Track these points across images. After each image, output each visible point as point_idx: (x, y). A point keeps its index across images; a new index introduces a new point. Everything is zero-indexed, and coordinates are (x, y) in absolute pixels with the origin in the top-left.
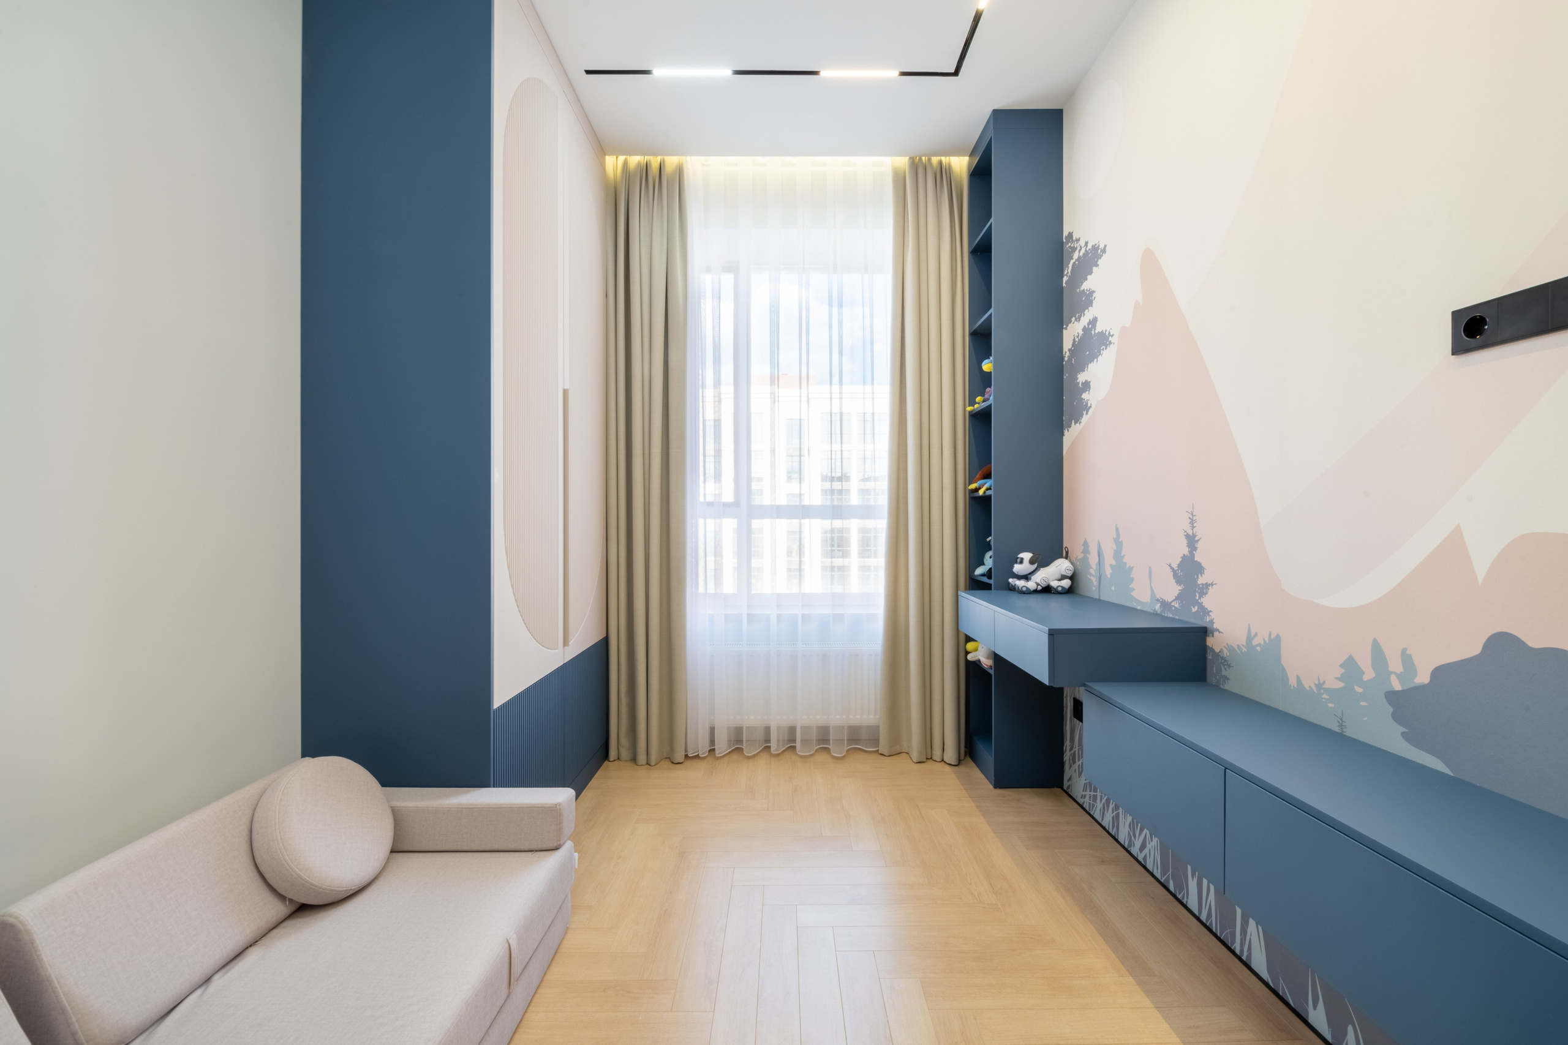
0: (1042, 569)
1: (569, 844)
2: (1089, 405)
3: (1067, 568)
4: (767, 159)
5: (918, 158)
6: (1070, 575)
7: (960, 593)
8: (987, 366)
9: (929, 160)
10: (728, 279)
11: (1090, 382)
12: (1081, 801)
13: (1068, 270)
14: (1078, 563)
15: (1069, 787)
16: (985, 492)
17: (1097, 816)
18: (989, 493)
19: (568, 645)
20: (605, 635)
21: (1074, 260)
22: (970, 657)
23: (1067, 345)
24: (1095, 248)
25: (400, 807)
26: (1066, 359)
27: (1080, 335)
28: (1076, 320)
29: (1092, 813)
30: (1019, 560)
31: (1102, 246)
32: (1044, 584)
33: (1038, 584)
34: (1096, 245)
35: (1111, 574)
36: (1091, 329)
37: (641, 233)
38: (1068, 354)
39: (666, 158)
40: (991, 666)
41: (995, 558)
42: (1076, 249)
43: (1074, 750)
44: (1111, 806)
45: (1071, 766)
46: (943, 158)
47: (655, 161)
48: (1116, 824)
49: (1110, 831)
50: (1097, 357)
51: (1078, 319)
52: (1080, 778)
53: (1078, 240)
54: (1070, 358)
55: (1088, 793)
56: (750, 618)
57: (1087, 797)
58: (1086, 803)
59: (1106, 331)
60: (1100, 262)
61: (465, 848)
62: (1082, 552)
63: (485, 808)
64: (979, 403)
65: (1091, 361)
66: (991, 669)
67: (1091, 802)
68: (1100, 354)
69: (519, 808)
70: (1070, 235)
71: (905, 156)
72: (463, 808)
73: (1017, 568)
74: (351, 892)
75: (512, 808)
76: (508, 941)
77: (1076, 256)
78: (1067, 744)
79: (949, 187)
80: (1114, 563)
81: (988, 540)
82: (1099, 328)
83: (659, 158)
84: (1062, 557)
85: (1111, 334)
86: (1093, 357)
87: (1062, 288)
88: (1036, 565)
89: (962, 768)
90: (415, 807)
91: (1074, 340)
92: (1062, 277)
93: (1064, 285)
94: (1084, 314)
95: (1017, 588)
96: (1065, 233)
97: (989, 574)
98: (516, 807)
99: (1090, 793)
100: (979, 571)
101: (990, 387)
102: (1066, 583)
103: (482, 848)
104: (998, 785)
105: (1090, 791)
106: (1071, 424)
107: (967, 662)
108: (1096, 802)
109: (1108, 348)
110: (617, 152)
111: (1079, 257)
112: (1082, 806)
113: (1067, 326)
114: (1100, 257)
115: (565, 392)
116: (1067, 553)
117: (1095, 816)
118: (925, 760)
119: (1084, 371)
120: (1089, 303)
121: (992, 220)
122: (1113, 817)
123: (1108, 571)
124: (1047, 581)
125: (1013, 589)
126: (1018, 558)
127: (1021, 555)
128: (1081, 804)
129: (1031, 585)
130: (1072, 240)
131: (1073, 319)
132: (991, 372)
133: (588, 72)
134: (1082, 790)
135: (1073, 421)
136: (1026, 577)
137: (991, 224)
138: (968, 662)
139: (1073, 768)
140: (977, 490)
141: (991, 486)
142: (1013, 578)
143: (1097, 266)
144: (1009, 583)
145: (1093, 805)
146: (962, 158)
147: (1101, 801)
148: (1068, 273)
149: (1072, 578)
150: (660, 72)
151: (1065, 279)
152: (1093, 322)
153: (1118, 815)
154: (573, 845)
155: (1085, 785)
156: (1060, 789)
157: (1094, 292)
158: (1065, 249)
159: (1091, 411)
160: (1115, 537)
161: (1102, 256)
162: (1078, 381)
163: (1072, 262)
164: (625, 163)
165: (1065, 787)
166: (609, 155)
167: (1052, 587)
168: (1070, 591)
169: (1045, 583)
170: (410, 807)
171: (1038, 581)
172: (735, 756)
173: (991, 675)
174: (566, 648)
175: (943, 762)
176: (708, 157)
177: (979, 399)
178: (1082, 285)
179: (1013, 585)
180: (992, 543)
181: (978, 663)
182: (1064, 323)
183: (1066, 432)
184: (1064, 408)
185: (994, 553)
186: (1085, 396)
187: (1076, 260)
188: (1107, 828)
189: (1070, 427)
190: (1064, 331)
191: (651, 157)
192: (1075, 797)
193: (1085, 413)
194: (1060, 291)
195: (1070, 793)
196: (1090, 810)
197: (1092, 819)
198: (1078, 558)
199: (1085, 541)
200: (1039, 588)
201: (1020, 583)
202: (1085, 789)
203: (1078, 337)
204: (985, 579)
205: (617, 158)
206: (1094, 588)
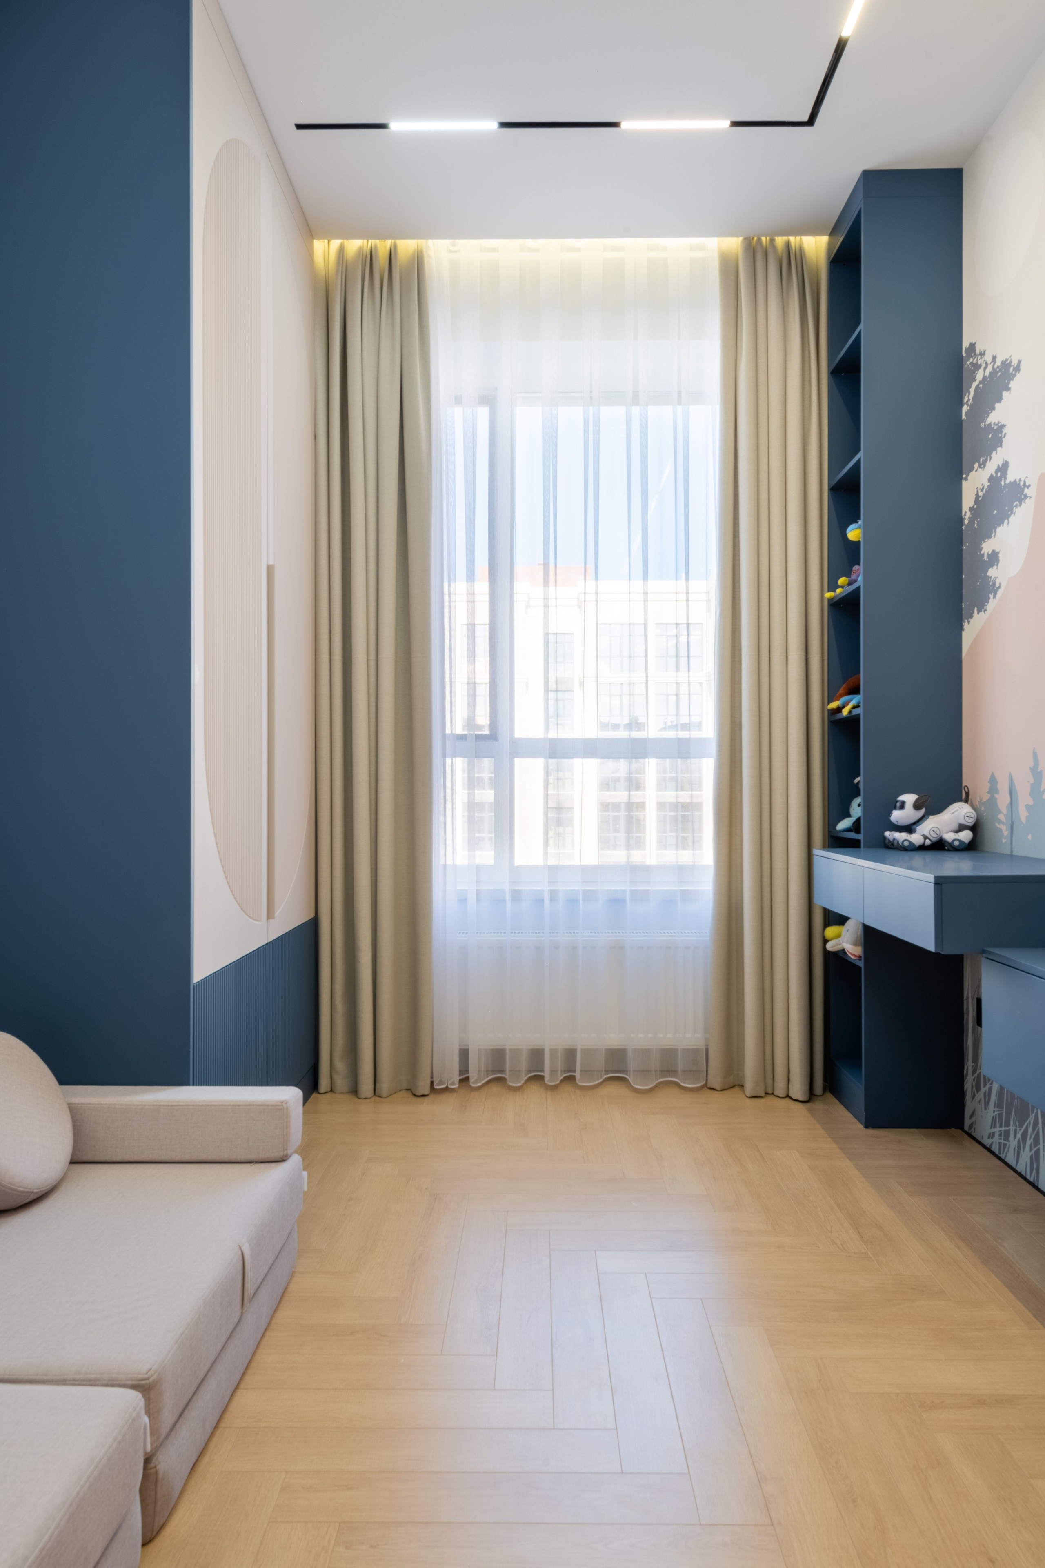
0: (931, 817)
1: (295, 1160)
2: (997, 585)
3: (968, 815)
4: (541, 242)
5: (755, 238)
6: (971, 824)
7: (816, 852)
8: (854, 533)
9: (772, 241)
10: (483, 413)
11: (998, 553)
12: (987, 1142)
13: (969, 397)
14: (983, 808)
15: (971, 1126)
16: (850, 712)
17: (1010, 1159)
18: (856, 712)
19: (273, 917)
20: (313, 915)
21: (977, 383)
22: (830, 946)
23: (968, 502)
24: (1006, 364)
25: (79, 1104)
26: (966, 522)
27: (985, 488)
28: (980, 466)
29: (1003, 1156)
30: (898, 804)
31: (1015, 362)
32: (934, 837)
33: (926, 838)
34: (1006, 360)
35: (1027, 817)
36: (1000, 479)
37: (364, 349)
38: (968, 514)
39: (399, 242)
40: (860, 957)
41: (864, 805)
42: (980, 366)
43: (978, 1072)
44: (1029, 1142)
45: (974, 1096)
46: (792, 239)
47: (383, 246)
48: (1035, 1166)
49: (1028, 1177)
50: (1008, 517)
51: (983, 465)
52: (987, 1110)
53: (982, 354)
54: (972, 520)
55: (997, 1129)
56: (517, 896)
57: (997, 1135)
58: (995, 1143)
59: (1020, 480)
60: (1012, 384)
61: (164, 1158)
62: (988, 792)
63: (189, 1105)
64: (842, 587)
65: (1000, 522)
66: (861, 960)
67: (1002, 1141)
68: (1012, 513)
69: (234, 1106)
70: (972, 346)
71: (738, 236)
72: (160, 1105)
73: (897, 816)
74: (32, 1197)
75: (225, 1105)
76: (240, 1248)
77: (979, 376)
78: (969, 1065)
79: (800, 279)
80: (1030, 802)
81: (856, 781)
82: (1011, 477)
83: (388, 243)
84: (960, 800)
85: (1027, 484)
86: (1004, 517)
87: (961, 421)
88: (923, 811)
89: (818, 1106)
90: (98, 1104)
91: (977, 495)
92: (961, 406)
93: (964, 417)
94: (991, 458)
95: (896, 844)
96: (965, 344)
97: (856, 827)
98: (230, 1105)
99: (1000, 1129)
100: (844, 824)
101: (859, 564)
102: (966, 836)
103: (186, 1158)
104: (871, 1123)
105: (1001, 1126)
106: (973, 612)
107: (826, 952)
108: (1008, 1141)
109: (1023, 504)
110: (329, 235)
111: (984, 378)
112: (989, 1150)
113: (968, 475)
114: (1011, 377)
115: (270, 569)
116: (967, 794)
117: (1007, 1160)
118: (763, 1095)
119: (990, 537)
120: (997, 442)
121: (861, 327)
122: (1031, 1157)
123: (1023, 814)
124: (938, 833)
125: (891, 846)
126: (898, 801)
127: (902, 798)
128: (988, 1146)
129: (916, 838)
130: (975, 354)
131: (976, 465)
132: (859, 542)
133: (299, 127)
134: (990, 1124)
135: (976, 609)
136: (909, 829)
137: (859, 334)
138: (827, 954)
139: (977, 1098)
140: (839, 710)
141: (859, 703)
142: (891, 830)
143: (1008, 389)
144: (885, 838)
145: (1005, 1145)
146: (819, 238)
147: (1015, 1136)
148: (969, 400)
149: (974, 828)
150: (396, 126)
151: (965, 409)
152: (1003, 468)
153: (1037, 1153)
154: (301, 1159)
155: (994, 1119)
156: (959, 1131)
157: (1003, 426)
158: (965, 366)
159: (1000, 593)
160: (1032, 765)
161: (1015, 376)
162: (982, 552)
163: (974, 384)
164: (341, 250)
165: (966, 1128)
166: (318, 239)
167: (946, 841)
168: (971, 847)
169: (936, 836)
170: (90, 1104)
171: (926, 833)
172: (495, 1088)
173: (860, 968)
174: (271, 921)
175: (788, 1099)
176: (457, 241)
177: (842, 581)
178: (988, 417)
179: (891, 839)
180: (861, 786)
181: (841, 955)
182: (963, 471)
183: (966, 625)
184: (964, 591)
185: (864, 800)
186: (991, 572)
187: (980, 382)
188: (1023, 1173)
189: (971, 617)
190: (964, 482)
191: (377, 241)
192: (980, 1139)
193: (991, 596)
194: (958, 424)
195: (973, 1134)
196: (1000, 1153)
197: (1002, 1164)
198: (984, 800)
199: (993, 776)
200: (928, 842)
201: (901, 837)
202: (993, 1125)
203: (982, 490)
204: (852, 835)
205: (329, 242)
206: (1004, 841)
